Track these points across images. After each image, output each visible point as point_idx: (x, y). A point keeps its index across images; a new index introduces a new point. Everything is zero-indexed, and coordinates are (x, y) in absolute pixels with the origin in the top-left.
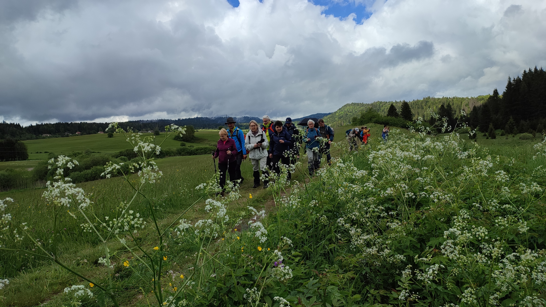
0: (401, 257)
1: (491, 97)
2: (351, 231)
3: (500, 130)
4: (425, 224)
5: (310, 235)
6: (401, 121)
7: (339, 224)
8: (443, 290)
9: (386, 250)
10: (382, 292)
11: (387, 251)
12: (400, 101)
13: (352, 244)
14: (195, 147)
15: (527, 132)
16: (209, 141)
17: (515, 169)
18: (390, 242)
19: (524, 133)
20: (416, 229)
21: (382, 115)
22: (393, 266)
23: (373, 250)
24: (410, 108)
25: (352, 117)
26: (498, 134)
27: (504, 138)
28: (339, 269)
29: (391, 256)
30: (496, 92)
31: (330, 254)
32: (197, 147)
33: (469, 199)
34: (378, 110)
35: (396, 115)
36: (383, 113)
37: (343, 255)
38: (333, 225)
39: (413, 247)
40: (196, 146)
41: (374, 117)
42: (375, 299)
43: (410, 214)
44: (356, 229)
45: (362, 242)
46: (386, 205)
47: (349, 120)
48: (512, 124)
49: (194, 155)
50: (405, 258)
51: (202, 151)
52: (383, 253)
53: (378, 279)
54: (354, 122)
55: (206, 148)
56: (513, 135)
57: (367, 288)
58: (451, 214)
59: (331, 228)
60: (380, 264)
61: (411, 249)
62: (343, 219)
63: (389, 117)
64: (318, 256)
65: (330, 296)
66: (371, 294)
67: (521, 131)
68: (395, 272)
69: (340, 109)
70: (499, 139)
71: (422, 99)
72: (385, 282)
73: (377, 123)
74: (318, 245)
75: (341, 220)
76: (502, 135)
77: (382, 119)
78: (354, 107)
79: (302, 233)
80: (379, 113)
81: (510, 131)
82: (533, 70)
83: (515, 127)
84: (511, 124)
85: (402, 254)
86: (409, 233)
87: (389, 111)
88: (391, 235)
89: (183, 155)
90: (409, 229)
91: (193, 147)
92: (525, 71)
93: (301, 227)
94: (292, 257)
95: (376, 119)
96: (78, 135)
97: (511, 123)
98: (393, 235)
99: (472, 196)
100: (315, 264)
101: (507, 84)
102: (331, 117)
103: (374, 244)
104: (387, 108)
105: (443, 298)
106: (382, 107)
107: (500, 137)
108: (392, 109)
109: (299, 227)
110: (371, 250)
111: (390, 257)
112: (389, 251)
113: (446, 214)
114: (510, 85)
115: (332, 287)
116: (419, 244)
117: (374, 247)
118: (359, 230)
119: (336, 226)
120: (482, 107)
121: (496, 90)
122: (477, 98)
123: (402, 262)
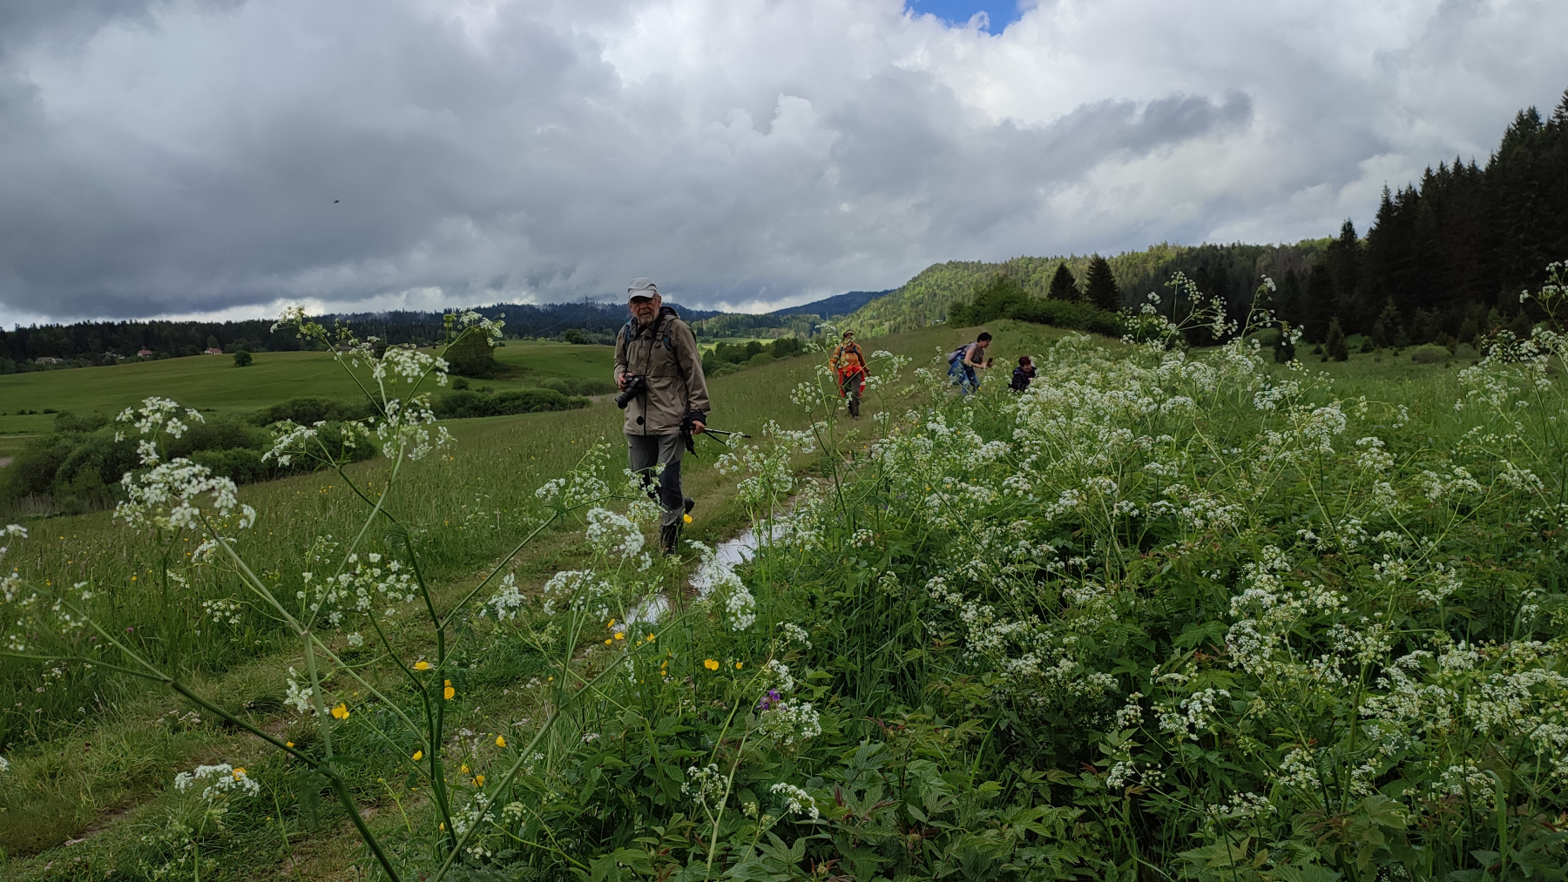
0: (1106, 679)
1: (1334, 244)
2: (966, 611)
3: (1358, 336)
4: (1168, 587)
5: (852, 626)
6: (1089, 312)
7: (933, 595)
8: (1220, 762)
9: (1063, 662)
10: (1055, 776)
11: (1066, 665)
12: (1085, 257)
13: (968, 649)
14: (495, 393)
15: (1432, 341)
16: (538, 374)
17: (1405, 440)
18: (1073, 638)
19: (1425, 343)
20: (1144, 602)
21: (1035, 295)
22: (1084, 704)
23: (1027, 664)
24: (1113, 275)
25: (949, 304)
26: (1355, 347)
27: (1371, 356)
28: (934, 717)
29: (1079, 677)
30: (1348, 230)
31: (908, 676)
32: (503, 391)
33: (1284, 522)
34: (1023, 281)
35: (1075, 295)
36: (1038, 289)
37: (946, 678)
38: (913, 599)
39: (1138, 653)
40: (498, 389)
41: (1012, 300)
42: (1036, 795)
43: (1126, 562)
44: (978, 608)
45: (995, 642)
46: (1060, 542)
47: (941, 311)
48: (1392, 319)
49: (493, 414)
50: (1117, 680)
51: (517, 402)
52: (1057, 670)
53: (1041, 743)
54: (955, 315)
55: (528, 395)
56: (1395, 349)
57: (1013, 766)
58: (1240, 558)
59: (909, 606)
60: (1048, 701)
61: (1131, 658)
62: (942, 579)
63: (1055, 302)
64: (874, 682)
65: (917, 788)
66: (1024, 781)
67: (1418, 340)
68: (1089, 722)
69: (915, 279)
70: (1356, 362)
71: (1146, 250)
72: (1061, 748)
73: (1019, 318)
74: (874, 654)
75: (936, 583)
76: (1364, 350)
77: (1036, 308)
78: (956, 273)
79: (830, 621)
80: (1026, 290)
81: (1388, 340)
82: (1450, 167)
83: (1400, 327)
84: (1389, 320)
85: (1108, 672)
86: (1126, 615)
87: (1053, 283)
88: (1077, 620)
89: (461, 416)
90: (1127, 603)
91: (491, 391)
92: (1428, 171)
93: (827, 604)
94: (806, 685)
95: (1016, 306)
96: (143, 360)
97: (1388, 315)
98: (1082, 621)
99: (1292, 512)
100: (869, 704)
101: (1379, 207)
102: (890, 302)
103: (1031, 649)
104: (1047, 276)
105: (1222, 783)
106: (1034, 272)
107: (1362, 355)
108: (1063, 277)
109: (819, 604)
110: (1021, 662)
111: (1074, 681)
112: (1071, 665)
113: (1225, 560)
114: (1387, 209)
115: (921, 762)
116: (1154, 643)
117: (1031, 655)
118: (988, 610)
119: (923, 601)
120: (1310, 272)
121: (1350, 224)
122: (1297, 246)
123: (1108, 692)
